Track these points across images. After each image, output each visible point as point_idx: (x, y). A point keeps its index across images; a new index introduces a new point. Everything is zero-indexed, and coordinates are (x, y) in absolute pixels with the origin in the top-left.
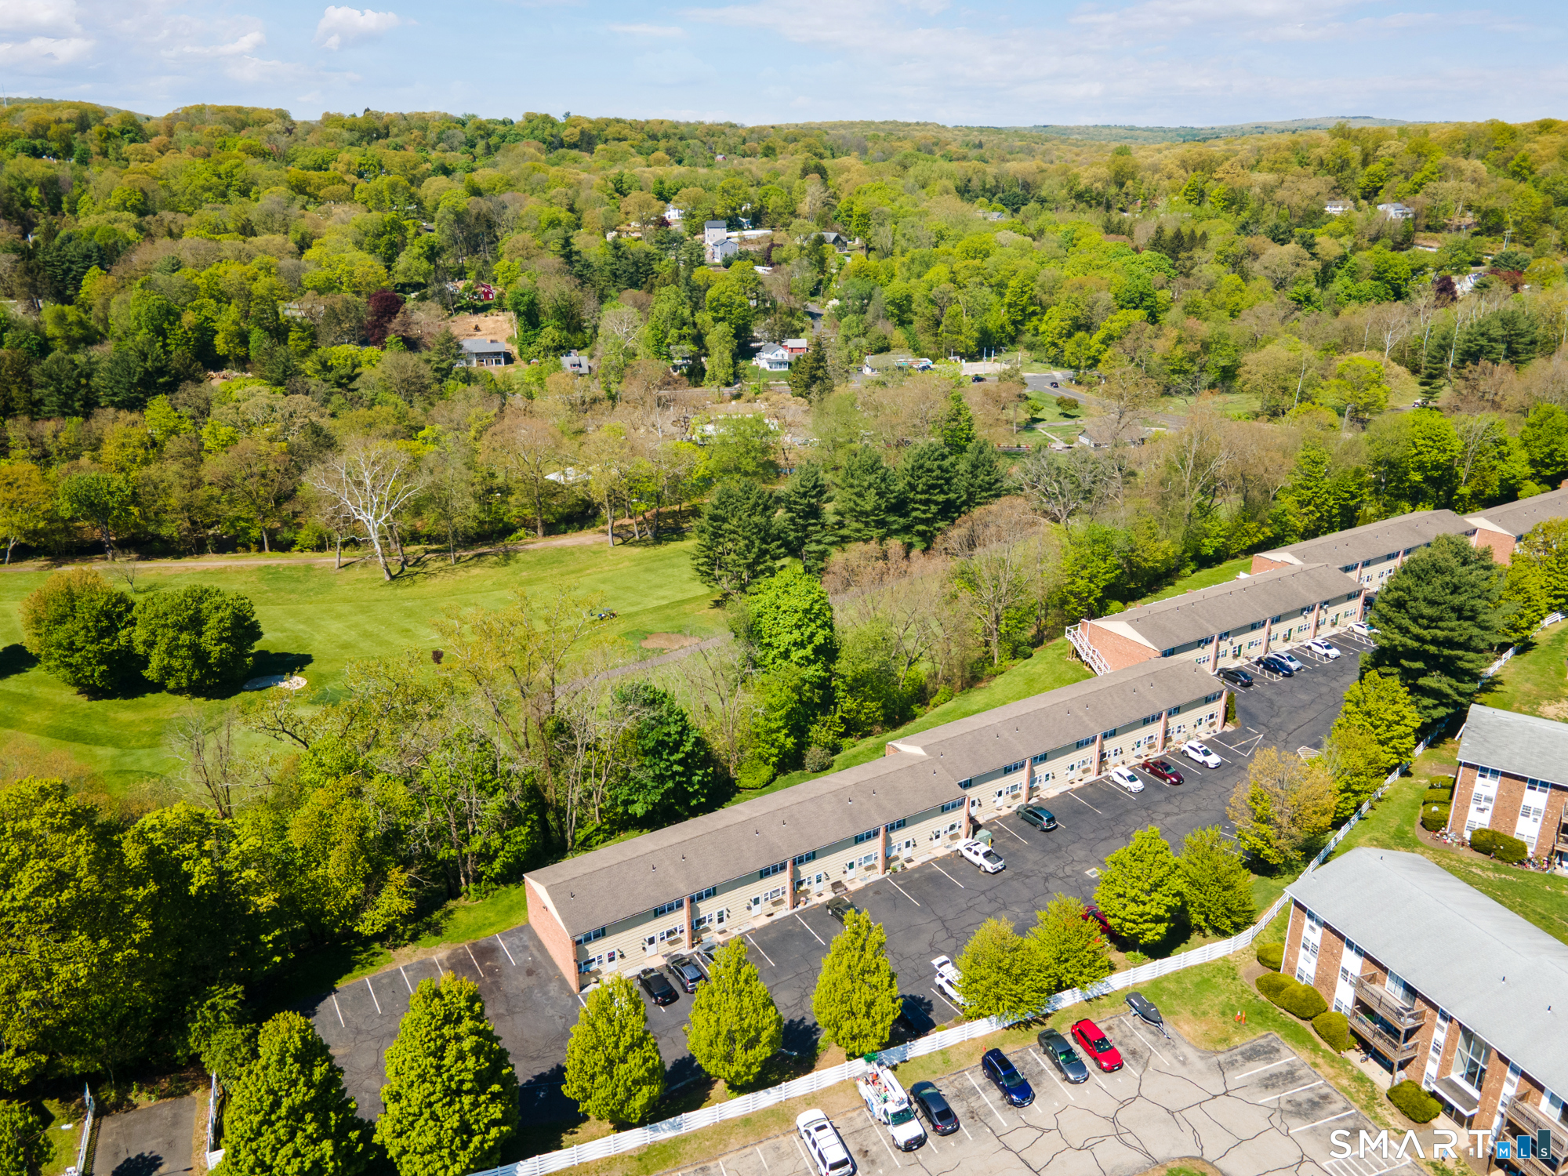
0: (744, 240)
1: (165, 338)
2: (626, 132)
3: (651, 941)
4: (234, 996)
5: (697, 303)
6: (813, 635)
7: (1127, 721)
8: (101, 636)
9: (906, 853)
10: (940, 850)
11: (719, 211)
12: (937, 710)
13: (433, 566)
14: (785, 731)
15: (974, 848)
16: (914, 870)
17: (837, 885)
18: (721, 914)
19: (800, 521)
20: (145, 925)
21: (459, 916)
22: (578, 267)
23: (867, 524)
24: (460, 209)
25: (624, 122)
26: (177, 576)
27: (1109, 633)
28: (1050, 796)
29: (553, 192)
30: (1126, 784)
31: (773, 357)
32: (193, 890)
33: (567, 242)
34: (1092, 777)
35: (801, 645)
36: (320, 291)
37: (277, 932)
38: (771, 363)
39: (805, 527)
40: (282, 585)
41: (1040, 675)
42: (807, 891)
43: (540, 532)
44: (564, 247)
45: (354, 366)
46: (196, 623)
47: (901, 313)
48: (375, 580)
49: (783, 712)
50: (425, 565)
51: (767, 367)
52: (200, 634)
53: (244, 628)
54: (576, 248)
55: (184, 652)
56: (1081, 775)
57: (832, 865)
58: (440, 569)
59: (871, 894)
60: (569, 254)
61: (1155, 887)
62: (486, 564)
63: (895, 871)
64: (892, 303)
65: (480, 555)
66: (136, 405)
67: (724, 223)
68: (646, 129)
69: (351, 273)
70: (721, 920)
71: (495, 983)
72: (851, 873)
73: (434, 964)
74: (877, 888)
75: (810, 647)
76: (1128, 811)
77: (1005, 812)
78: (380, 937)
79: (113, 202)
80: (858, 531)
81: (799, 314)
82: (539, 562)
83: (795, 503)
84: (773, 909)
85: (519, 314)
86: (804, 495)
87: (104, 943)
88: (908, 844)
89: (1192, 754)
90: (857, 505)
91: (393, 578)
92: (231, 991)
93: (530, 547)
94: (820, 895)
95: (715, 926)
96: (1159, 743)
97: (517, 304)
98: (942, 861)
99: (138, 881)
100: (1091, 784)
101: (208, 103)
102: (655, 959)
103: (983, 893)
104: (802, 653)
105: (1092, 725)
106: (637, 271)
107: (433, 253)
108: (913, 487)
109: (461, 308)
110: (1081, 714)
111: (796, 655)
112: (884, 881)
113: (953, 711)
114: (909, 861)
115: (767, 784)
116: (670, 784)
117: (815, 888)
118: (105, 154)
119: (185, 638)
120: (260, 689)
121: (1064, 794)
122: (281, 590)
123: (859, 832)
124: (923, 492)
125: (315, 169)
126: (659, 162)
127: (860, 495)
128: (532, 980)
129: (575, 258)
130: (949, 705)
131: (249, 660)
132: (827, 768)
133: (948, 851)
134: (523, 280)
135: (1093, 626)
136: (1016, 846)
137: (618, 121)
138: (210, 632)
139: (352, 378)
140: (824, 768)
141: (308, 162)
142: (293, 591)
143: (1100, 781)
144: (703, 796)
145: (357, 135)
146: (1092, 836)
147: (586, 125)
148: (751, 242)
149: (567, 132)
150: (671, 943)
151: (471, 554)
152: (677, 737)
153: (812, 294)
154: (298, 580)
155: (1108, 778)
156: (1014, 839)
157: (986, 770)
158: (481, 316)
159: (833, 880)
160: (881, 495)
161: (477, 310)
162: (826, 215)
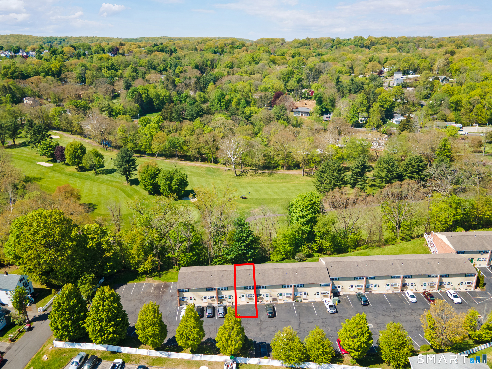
0: (408, 79)
1: (221, 102)
2: (387, 41)
3: (205, 298)
4: (92, 277)
5: (375, 100)
6: (307, 215)
7: (418, 274)
8: (152, 179)
9: (304, 297)
10: (318, 299)
11: (401, 68)
12: (358, 251)
13: (250, 174)
14: (288, 245)
15: (327, 302)
16: (304, 303)
17: (274, 299)
18: (229, 296)
19: (355, 177)
20: (69, 252)
21: (169, 274)
22: (339, 86)
23: (382, 181)
24: (311, 67)
25: (388, 38)
26: (188, 166)
27: (439, 239)
28: (375, 293)
29: (347, 62)
30: (409, 298)
31: (397, 119)
32: (88, 246)
33: (338, 78)
34: (398, 291)
35: (303, 217)
36: (262, 91)
37: (112, 264)
38: (396, 121)
39: (356, 179)
40: (210, 173)
41: (408, 248)
42: (262, 299)
43: (285, 168)
44: (337, 80)
45: (251, 113)
46: (171, 179)
47: (456, 106)
48: (232, 175)
49: (289, 238)
50: (248, 173)
51: (395, 123)
52: (171, 182)
53: (183, 183)
54: (340, 80)
55: (167, 186)
56: (393, 289)
57: (274, 293)
58: (251, 175)
59: (284, 306)
60: (338, 83)
61: (354, 337)
62: (264, 176)
63: (298, 301)
64: (453, 103)
65: (264, 173)
66: (192, 120)
67: (401, 72)
68: (395, 40)
69: (273, 86)
70: (230, 298)
71: (162, 296)
72: (280, 297)
73: (152, 285)
74: (287, 305)
75: (305, 219)
76: (403, 308)
77: (354, 293)
78: (143, 274)
79: (225, 65)
80: (379, 183)
81: (417, 105)
82: (279, 178)
83: (354, 170)
84: (249, 301)
85: (317, 100)
86: (357, 168)
87: (57, 254)
88: (305, 294)
89: (449, 295)
90: (379, 174)
91: (237, 175)
92: (92, 275)
93: (279, 172)
94: (267, 301)
95: (227, 299)
96: (436, 287)
97: (315, 97)
98: (316, 304)
99: (72, 240)
100: (395, 294)
101: (265, 38)
102: (204, 304)
103: (322, 319)
104: (302, 220)
105: (400, 271)
106: (357, 88)
107: (299, 81)
108: (406, 171)
109: (303, 98)
110: (398, 266)
111: (301, 220)
112: (292, 303)
113: (363, 253)
114: (305, 299)
115: (280, 261)
116: (240, 252)
117: (266, 298)
118: (230, 53)
119: (167, 182)
120: (185, 200)
121: (381, 294)
122: (208, 174)
123: (284, 284)
124: (409, 173)
125: (281, 55)
126: (393, 51)
127: (382, 171)
128: (171, 298)
129: (340, 83)
130: (365, 251)
131: (183, 192)
132: (303, 261)
133: (321, 301)
134: (322, 89)
135: (435, 235)
136: (348, 307)
137: (386, 37)
138: (174, 183)
139: (250, 117)
140: (301, 261)
141: (280, 54)
142: (211, 175)
143: (400, 294)
144: (252, 258)
145: (300, 45)
146: (380, 312)
147: (373, 40)
148: (411, 79)
149: (366, 42)
150: (212, 300)
151: (262, 172)
152: (245, 238)
153: (426, 98)
154: (214, 173)
155: (404, 293)
156: (349, 304)
157: (345, 276)
158: (308, 100)
159: (273, 297)
160: (388, 172)
161: (307, 98)
162: (444, 69)
